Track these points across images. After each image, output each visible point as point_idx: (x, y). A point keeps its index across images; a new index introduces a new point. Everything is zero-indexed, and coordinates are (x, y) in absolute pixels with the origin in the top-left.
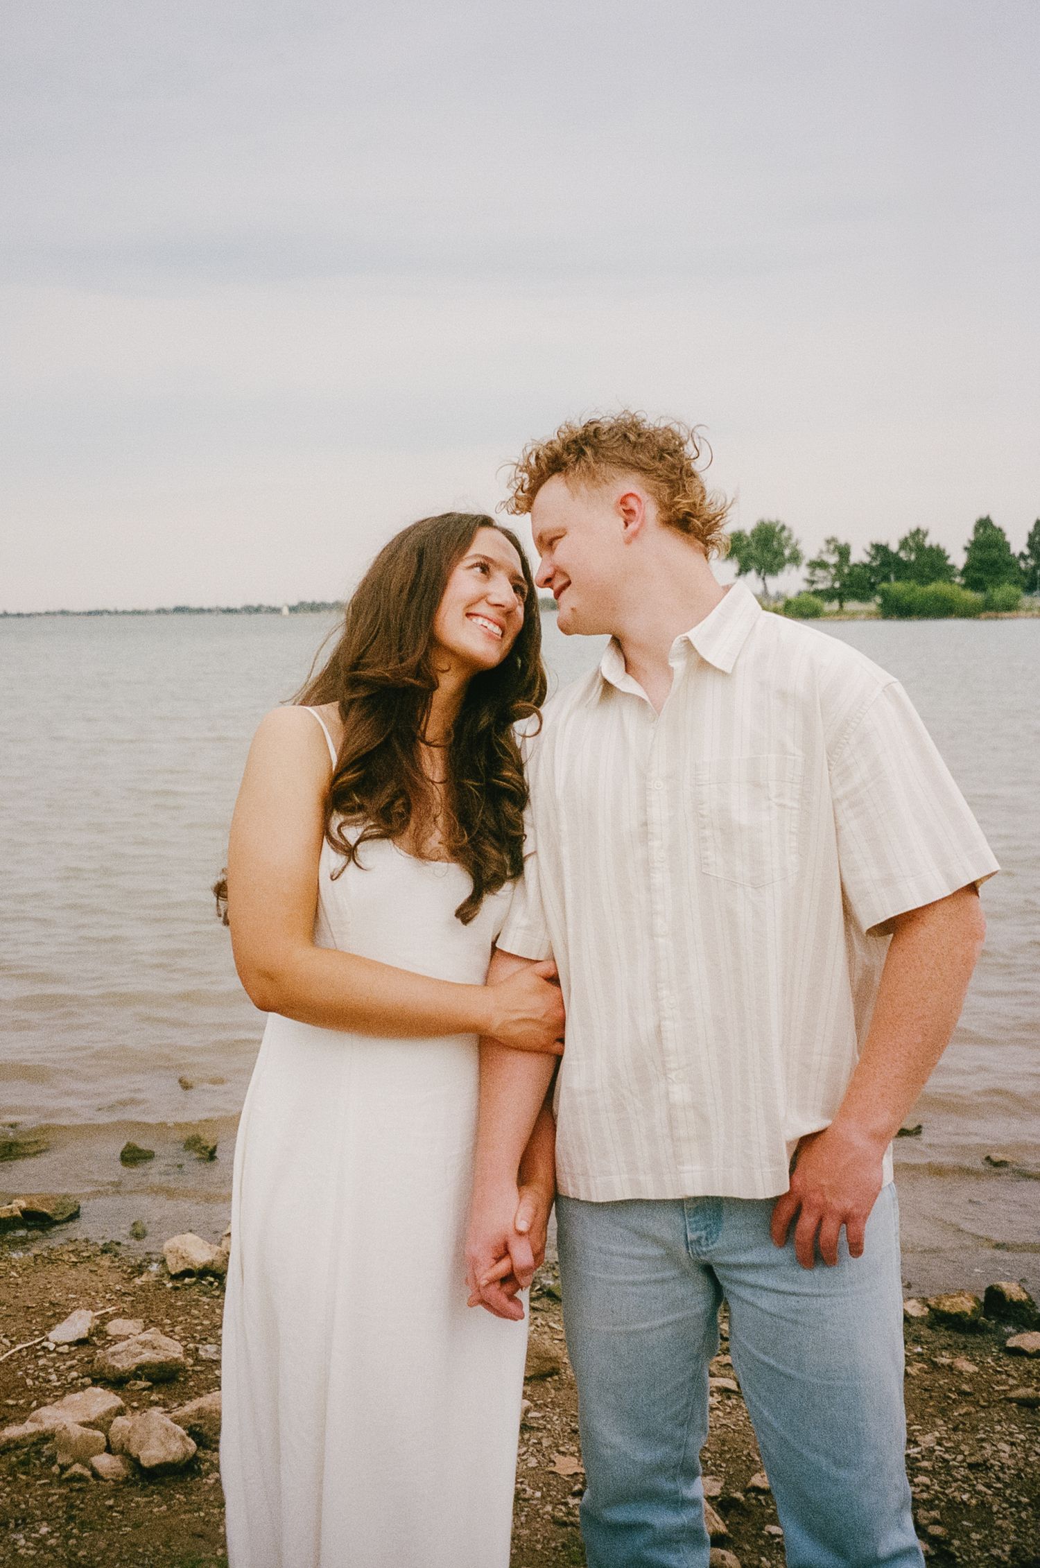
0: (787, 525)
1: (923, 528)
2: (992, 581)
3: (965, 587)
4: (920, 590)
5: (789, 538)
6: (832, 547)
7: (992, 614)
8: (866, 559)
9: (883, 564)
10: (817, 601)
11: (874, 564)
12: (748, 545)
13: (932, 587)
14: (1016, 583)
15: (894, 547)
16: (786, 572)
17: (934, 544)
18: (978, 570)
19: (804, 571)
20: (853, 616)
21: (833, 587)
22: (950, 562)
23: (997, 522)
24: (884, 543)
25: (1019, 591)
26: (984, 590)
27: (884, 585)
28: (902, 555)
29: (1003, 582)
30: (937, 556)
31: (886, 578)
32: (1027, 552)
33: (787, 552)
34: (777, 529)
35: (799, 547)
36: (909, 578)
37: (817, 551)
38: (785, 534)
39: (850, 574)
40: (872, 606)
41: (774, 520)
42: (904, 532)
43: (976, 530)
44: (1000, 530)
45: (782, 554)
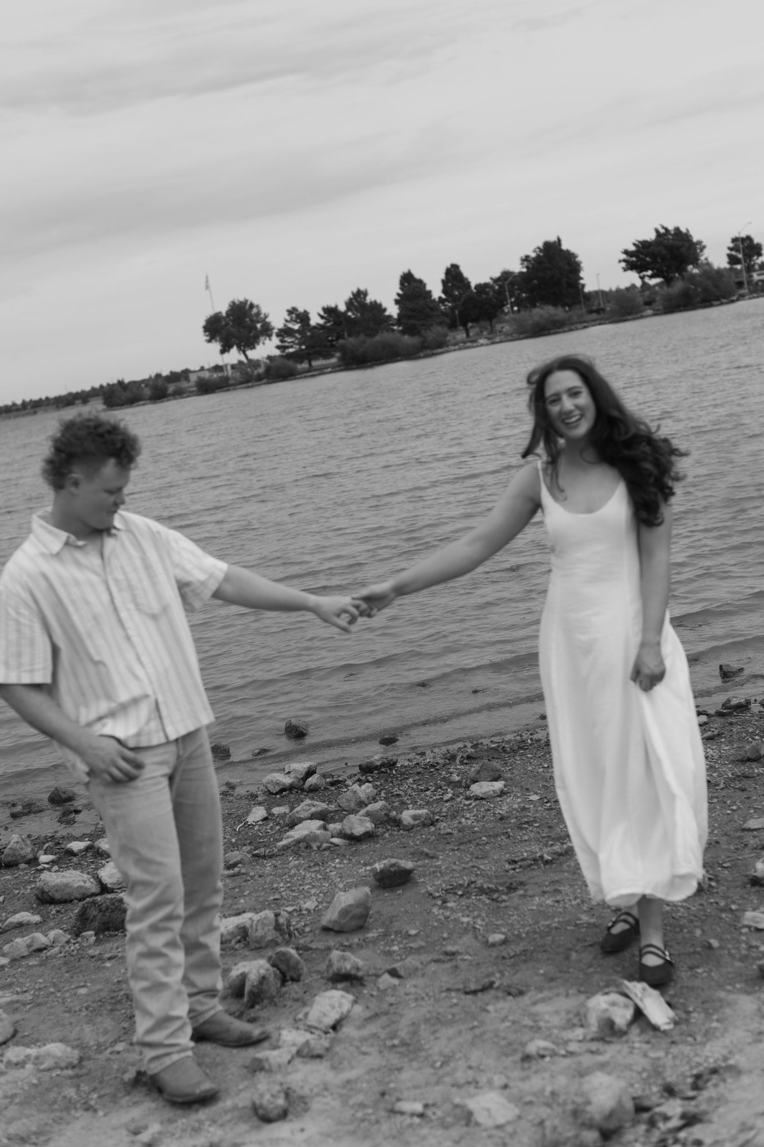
0: (255, 302)
1: (362, 288)
2: (423, 325)
3: (403, 332)
4: (369, 341)
5: (259, 313)
6: (294, 316)
7: (429, 352)
8: (321, 322)
9: (335, 324)
10: (290, 363)
11: (328, 324)
12: (227, 324)
13: (378, 338)
14: (441, 324)
15: (342, 308)
16: (261, 344)
17: (373, 300)
18: (410, 317)
19: (276, 341)
20: (321, 371)
21: (300, 349)
22: (387, 313)
23: (417, 275)
24: (333, 306)
25: (445, 330)
26: (419, 333)
27: (341, 341)
28: (350, 314)
29: (432, 325)
30: (377, 308)
31: (340, 337)
32: (443, 296)
33: (259, 326)
34: (247, 307)
35: (268, 320)
36: (358, 333)
37: (283, 321)
38: (255, 311)
39: (312, 337)
40: (334, 360)
41: (242, 299)
42: (348, 295)
43: (402, 284)
44: (420, 282)
45: (256, 328)
